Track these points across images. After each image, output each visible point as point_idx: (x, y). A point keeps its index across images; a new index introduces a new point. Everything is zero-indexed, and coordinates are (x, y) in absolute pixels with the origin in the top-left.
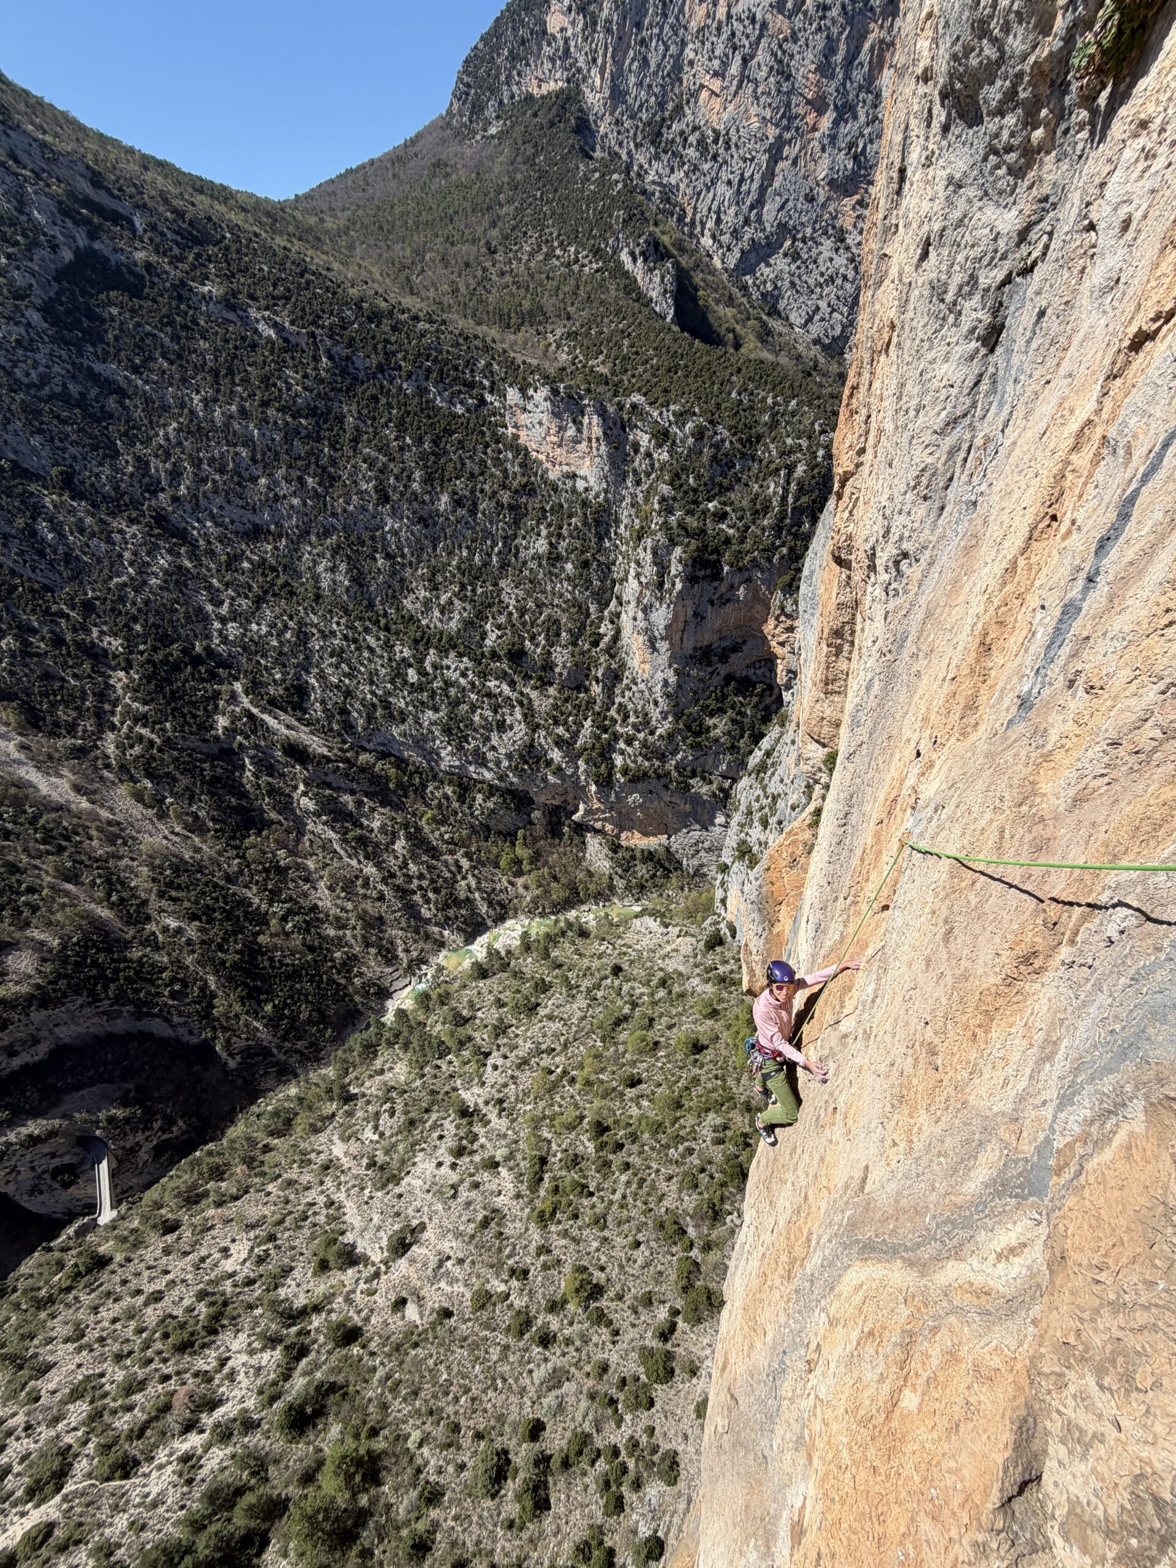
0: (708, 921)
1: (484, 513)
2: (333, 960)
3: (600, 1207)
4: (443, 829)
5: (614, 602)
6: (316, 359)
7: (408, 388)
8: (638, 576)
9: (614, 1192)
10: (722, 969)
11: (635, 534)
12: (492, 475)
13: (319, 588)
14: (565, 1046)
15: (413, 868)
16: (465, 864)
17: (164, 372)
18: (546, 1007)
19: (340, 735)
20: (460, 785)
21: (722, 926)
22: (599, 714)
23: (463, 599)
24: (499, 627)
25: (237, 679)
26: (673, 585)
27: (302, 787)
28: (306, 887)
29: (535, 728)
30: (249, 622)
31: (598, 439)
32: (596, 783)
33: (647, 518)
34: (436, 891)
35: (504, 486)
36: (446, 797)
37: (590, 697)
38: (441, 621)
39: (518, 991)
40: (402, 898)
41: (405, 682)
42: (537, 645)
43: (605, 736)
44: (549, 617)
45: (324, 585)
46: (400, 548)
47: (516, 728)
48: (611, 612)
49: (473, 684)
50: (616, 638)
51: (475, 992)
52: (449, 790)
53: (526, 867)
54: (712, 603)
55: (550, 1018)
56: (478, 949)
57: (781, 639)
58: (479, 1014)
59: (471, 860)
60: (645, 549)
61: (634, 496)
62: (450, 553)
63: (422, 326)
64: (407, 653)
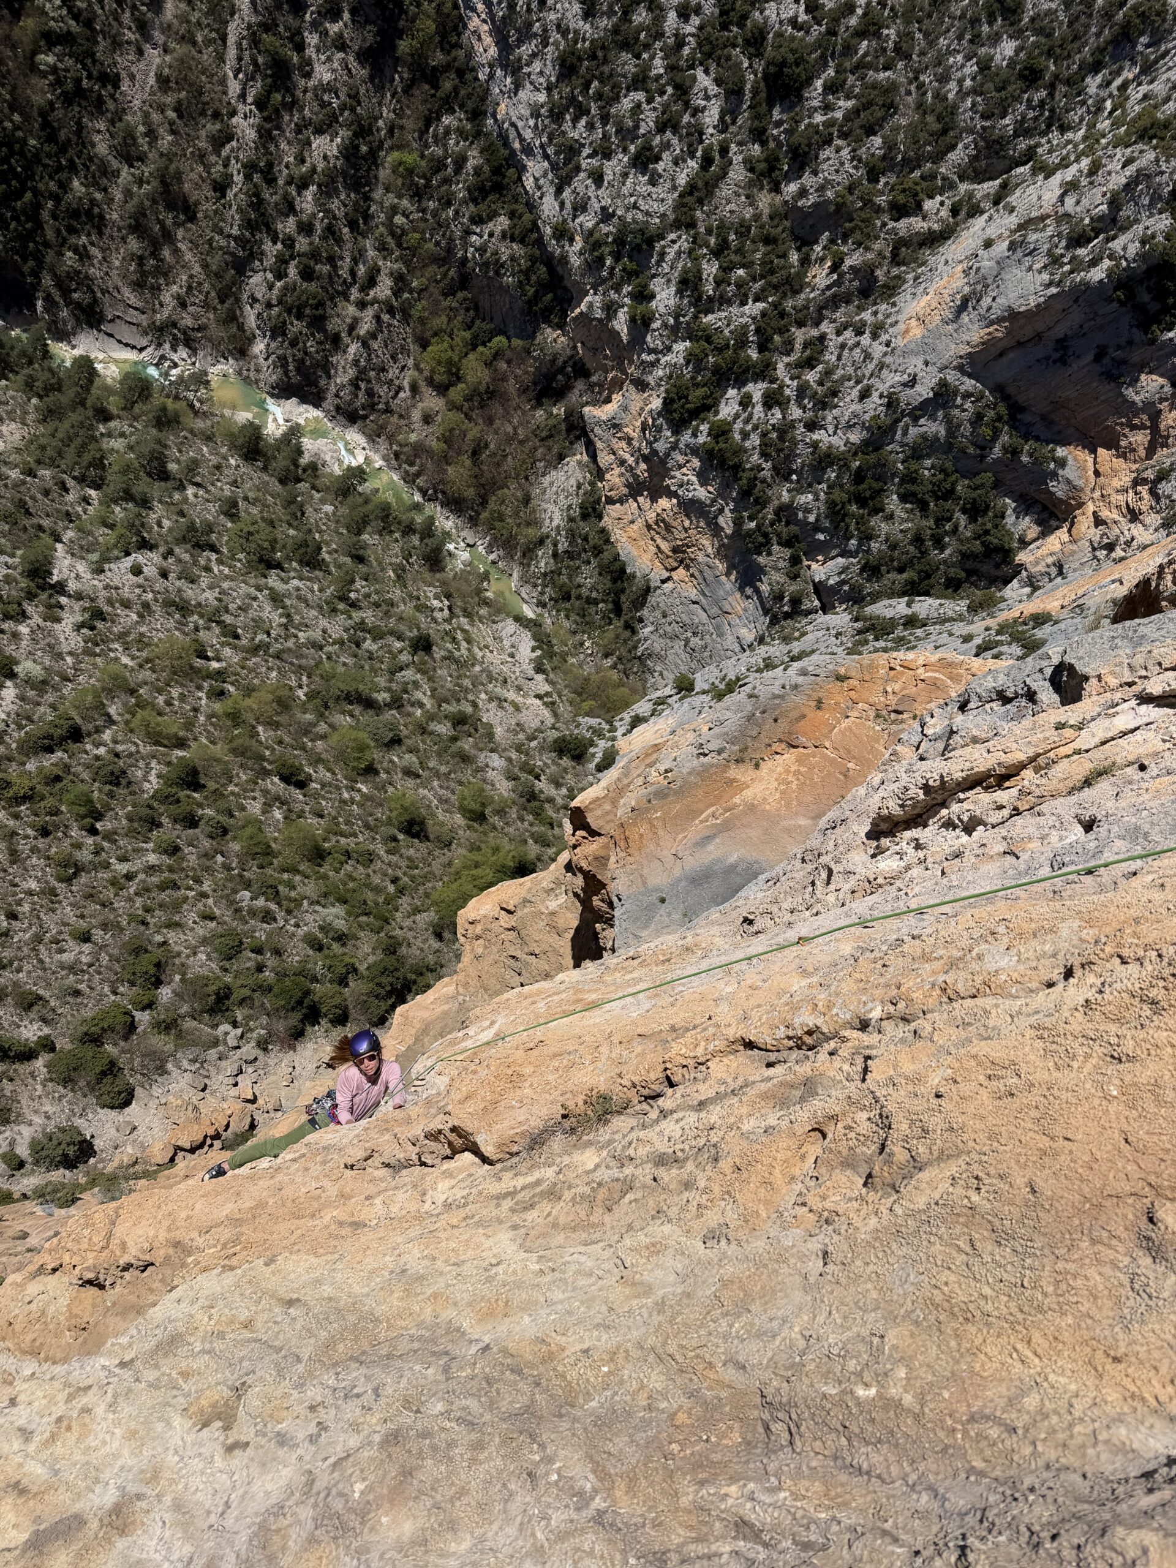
0: (593, 722)
2: (64, 186)
3: (85, 856)
4: (405, 203)
5: (991, 186)
8: (1071, 187)
9: (123, 859)
10: (543, 785)
11: (1146, 122)
14: (255, 650)
15: (307, 202)
16: (384, 289)
18: (285, 581)
20: (497, 171)
21: (602, 744)
22: (782, 315)
26: (1094, 262)
28: (130, 36)
29: (683, 221)
32: (667, 402)
34: (307, 274)
36: (460, 162)
37: (801, 275)
39: (272, 523)
40: (250, 225)
42: (827, 108)
43: (754, 354)
44: (891, 88)
47: (660, 191)
48: (970, 195)
50: (935, 239)
52: (474, 159)
53: (457, 393)
54: (1098, 358)
57: (1105, 514)
58: (190, 491)
59: (396, 293)
60: (1128, 162)
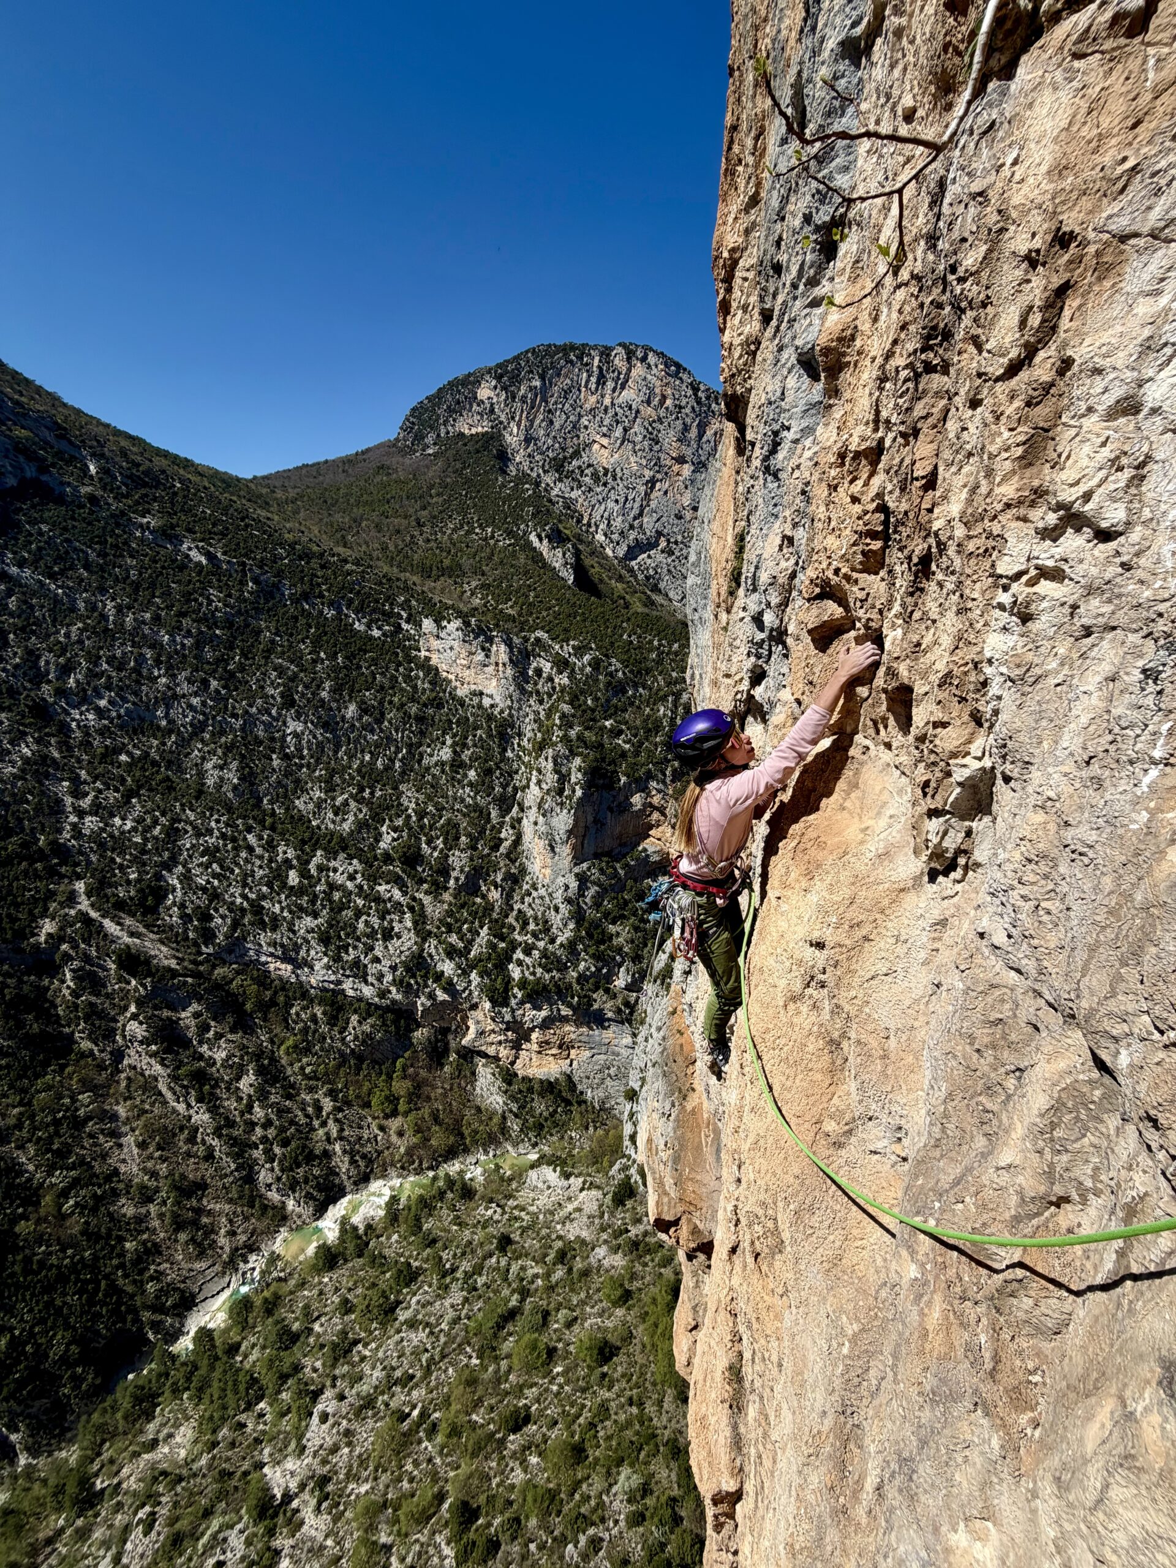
0: (617, 1167)
1: (390, 723)
4: (305, 1060)
5: (516, 809)
6: (243, 583)
7: (330, 613)
8: (539, 783)
10: (634, 1231)
11: (537, 746)
12: (402, 690)
13: (204, 784)
15: (258, 1112)
16: (327, 1104)
17: (82, 580)
18: (408, 1307)
19: (196, 944)
20: (332, 1004)
21: (633, 1171)
22: (496, 921)
23: (360, 800)
24: (395, 830)
25: (79, 877)
26: (574, 791)
27: (133, 1009)
28: (109, 1145)
29: (424, 936)
30: (112, 815)
31: (504, 665)
32: (491, 1000)
33: (549, 732)
34: (285, 1143)
35: (413, 700)
36: (314, 1019)
37: (488, 902)
38: (334, 822)
39: (374, 1285)
40: (238, 1156)
41: (284, 885)
42: (435, 849)
43: (502, 945)
44: (449, 820)
45: (210, 782)
46: (299, 749)
47: (405, 937)
48: (512, 818)
49: (360, 887)
50: (518, 840)
51: (315, 1292)
52: (318, 1011)
53: (402, 1107)
54: (610, 809)
55: (412, 1324)
56: (329, 1227)
58: (317, 1327)
59: (335, 1100)
60: (546, 759)
61: (537, 713)
62: (351, 757)
63: (348, 566)
64: (291, 854)
